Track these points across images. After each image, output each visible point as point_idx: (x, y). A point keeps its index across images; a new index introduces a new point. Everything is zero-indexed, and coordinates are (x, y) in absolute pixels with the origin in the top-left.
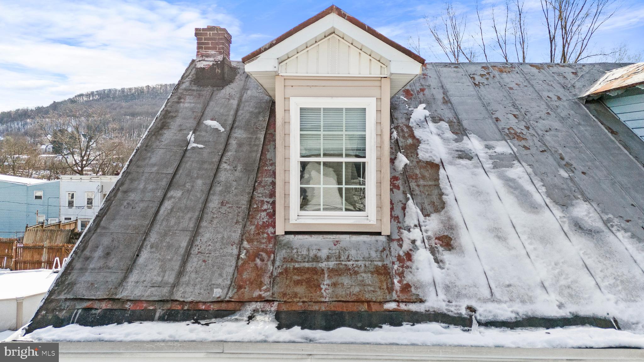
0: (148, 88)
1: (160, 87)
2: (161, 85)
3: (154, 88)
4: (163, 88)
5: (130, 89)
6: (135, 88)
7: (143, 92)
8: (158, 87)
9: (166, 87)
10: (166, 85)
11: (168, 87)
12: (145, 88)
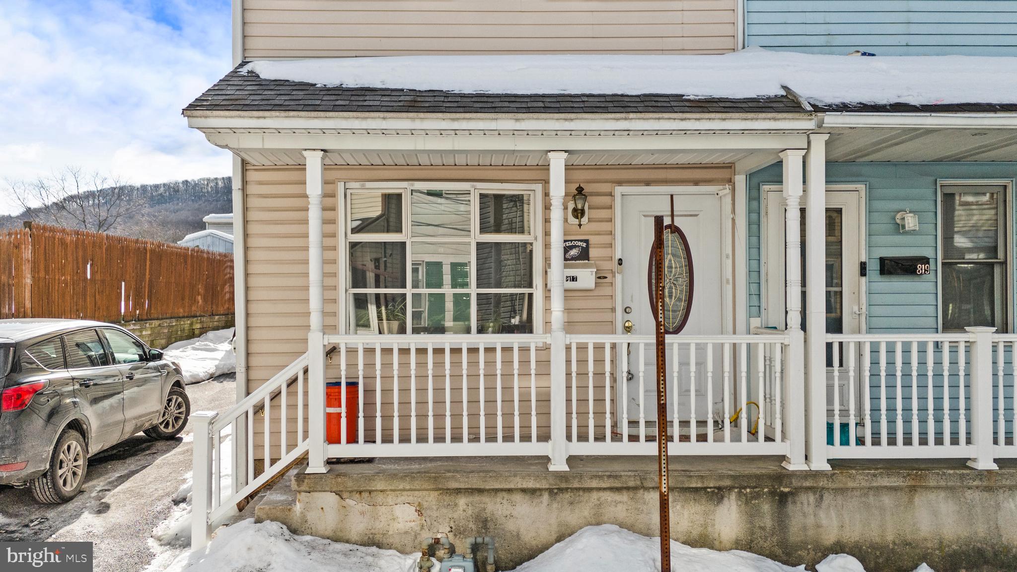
0: (187, 185)
1: (206, 183)
2: (208, 180)
3: (196, 184)
4: (212, 184)
5: (157, 187)
6: (164, 185)
7: (178, 191)
8: (202, 182)
9: (217, 183)
10: (216, 179)
11: (220, 183)
12: (181, 185)
